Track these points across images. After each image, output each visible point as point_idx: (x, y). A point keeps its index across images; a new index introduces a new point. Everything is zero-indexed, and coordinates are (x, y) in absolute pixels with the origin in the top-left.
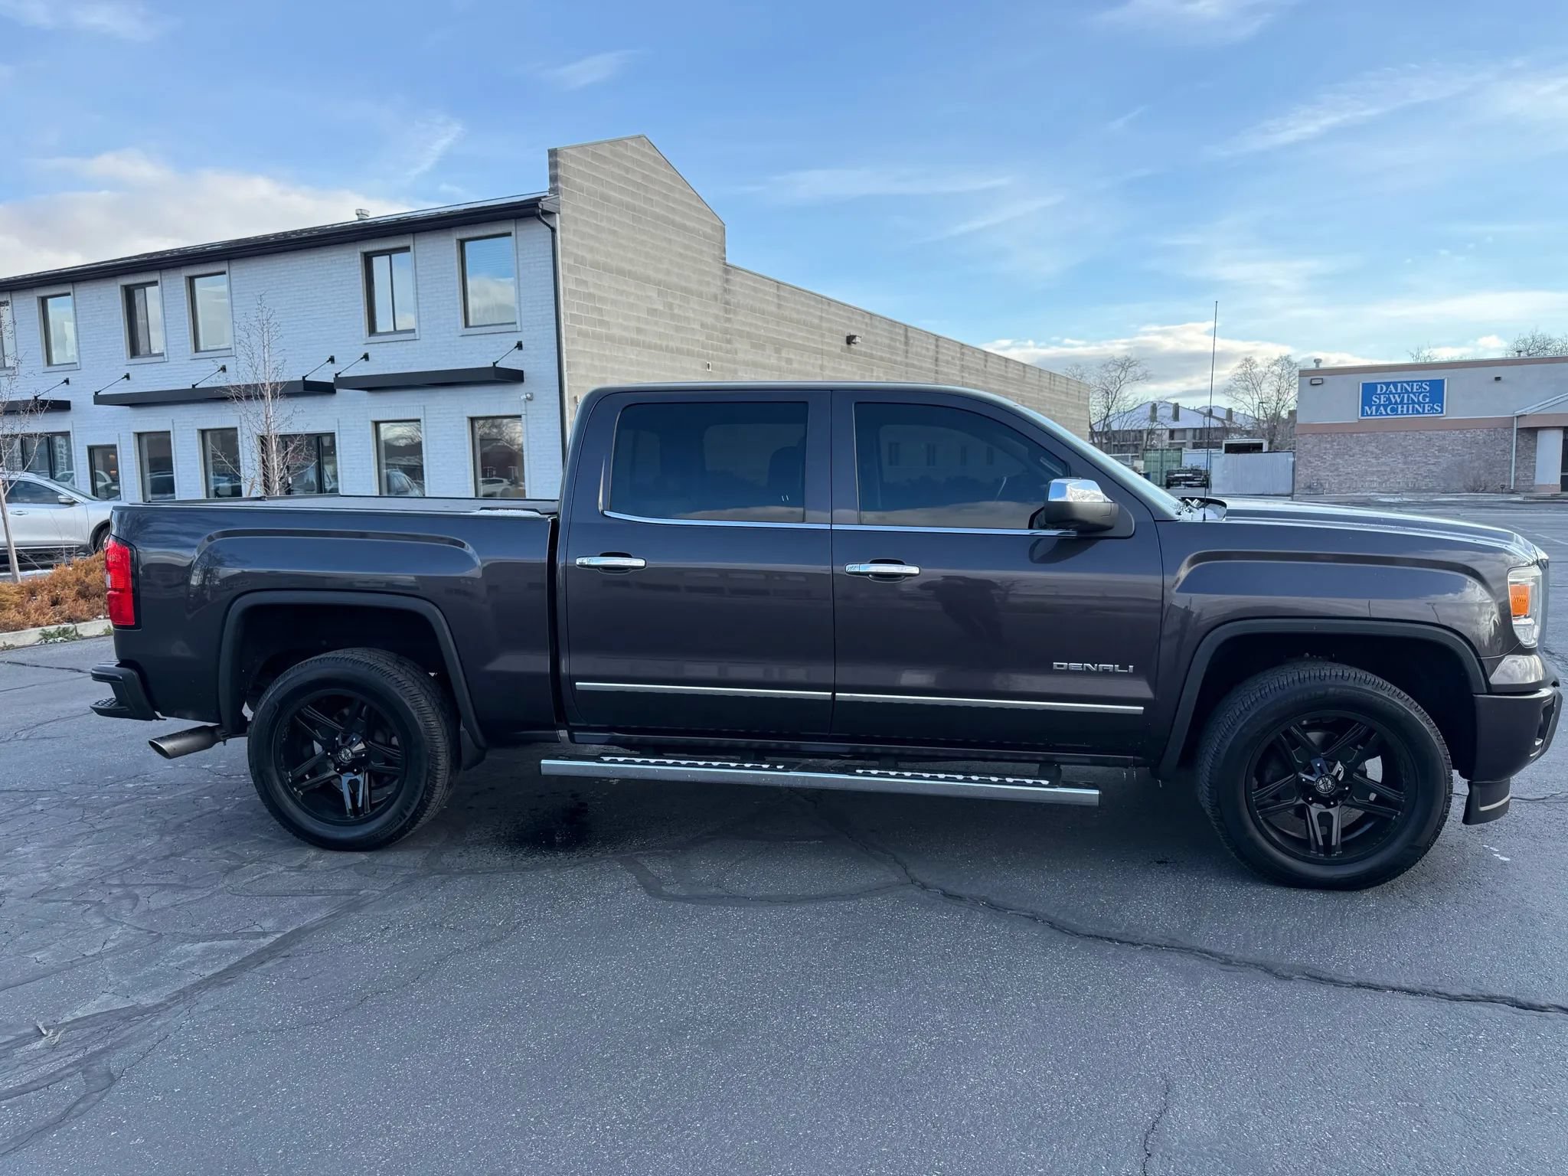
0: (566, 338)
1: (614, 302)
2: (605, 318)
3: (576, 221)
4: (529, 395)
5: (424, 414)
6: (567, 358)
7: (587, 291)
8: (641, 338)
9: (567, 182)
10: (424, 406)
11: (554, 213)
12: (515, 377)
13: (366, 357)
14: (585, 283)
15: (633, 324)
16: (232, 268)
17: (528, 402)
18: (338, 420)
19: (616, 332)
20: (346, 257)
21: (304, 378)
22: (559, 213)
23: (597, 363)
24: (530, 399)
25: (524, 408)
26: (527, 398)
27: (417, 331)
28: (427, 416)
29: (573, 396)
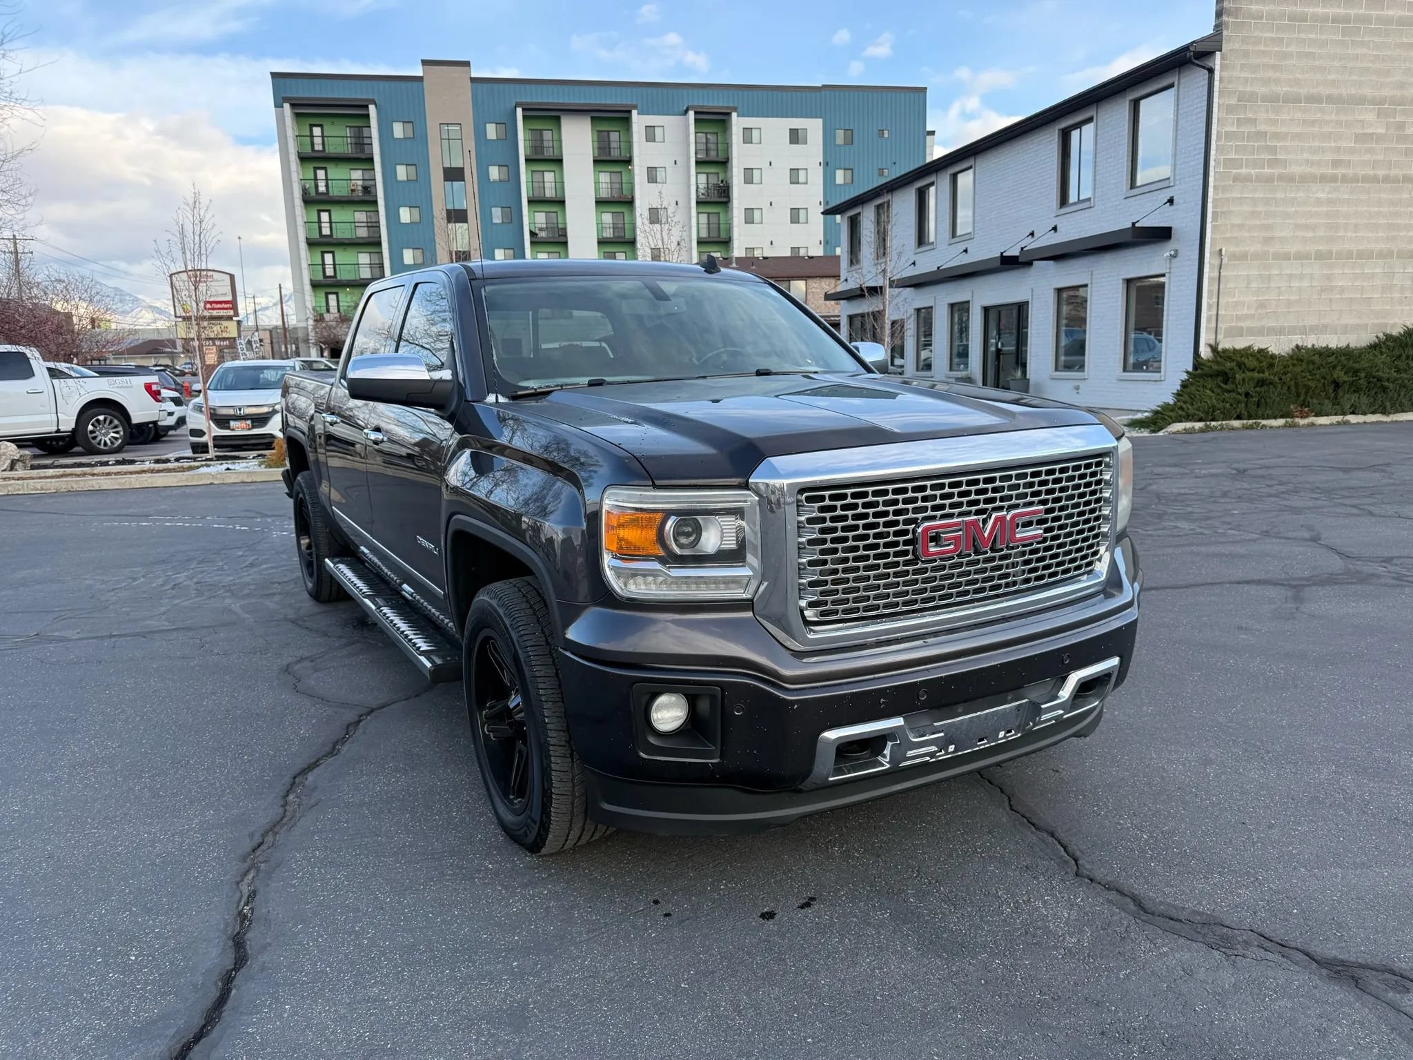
0: (1215, 187)
1: (1298, 136)
2: (1279, 157)
3: (1246, 54)
4: (1172, 253)
5: (1092, 279)
6: (1214, 207)
7: (1253, 130)
8: (1340, 171)
9: (1236, 13)
10: (1092, 271)
11: (1214, 52)
12: (1162, 234)
13: (1055, 229)
14: (1254, 122)
15: (1330, 156)
16: (977, 161)
17: (1174, 261)
18: (1032, 289)
19: (1296, 170)
20: (1049, 136)
21: (1002, 253)
22: (1221, 51)
23: (1260, 208)
24: (1174, 256)
25: (1168, 266)
26: (1171, 255)
27: (1092, 200)
28: (1094, 281)
29: (1218, 249)
